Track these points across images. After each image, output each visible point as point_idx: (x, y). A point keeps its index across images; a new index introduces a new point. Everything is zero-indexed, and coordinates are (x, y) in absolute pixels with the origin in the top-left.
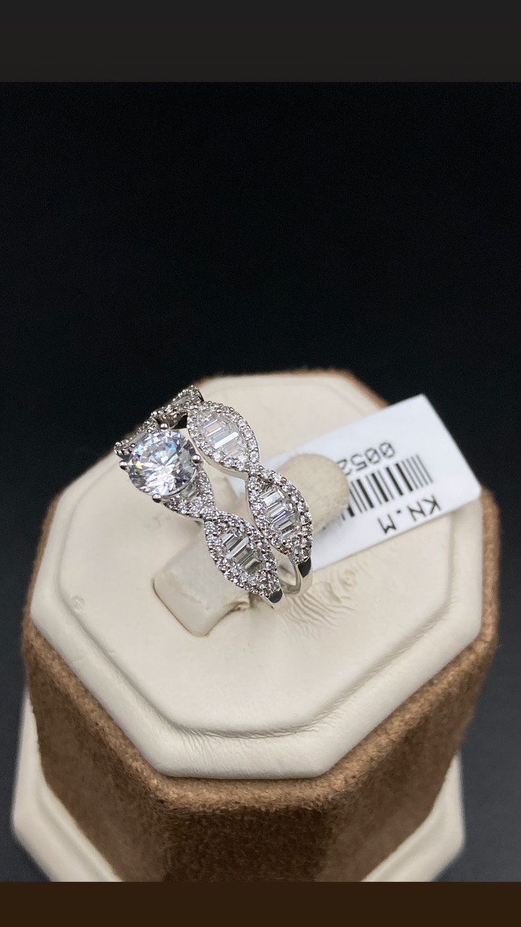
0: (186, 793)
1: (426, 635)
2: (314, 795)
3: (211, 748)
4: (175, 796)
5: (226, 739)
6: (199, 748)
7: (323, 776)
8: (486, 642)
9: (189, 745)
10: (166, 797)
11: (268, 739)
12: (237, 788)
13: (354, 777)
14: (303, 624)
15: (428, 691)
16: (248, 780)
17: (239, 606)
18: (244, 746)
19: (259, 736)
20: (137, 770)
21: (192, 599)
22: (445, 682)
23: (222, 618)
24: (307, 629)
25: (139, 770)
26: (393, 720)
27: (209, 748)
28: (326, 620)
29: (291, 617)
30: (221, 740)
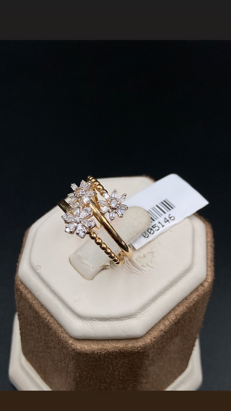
0: (84, 346)
1: (183, 278)
2: (138, 346)
3: (95, 326)
4: (79, 347)
5: (101, 322)
6: (90, 326)
7: (142, 337)
8: (208, 282)
9: (85, 325)
10: (76, 348)
11: (118, 321)
12: (105, 343)
13: (155, 338)
14: (132, 274)
15: (184, 302)
16: (110, 340)
17: (106, 267)
18: (108, 324)
19: (115, 320)
20: (63, 337)
21: (86, 264)
22: (192, 298)
23: (99, 272)
24: (134, 276)
25: (64, 337)
26: (171, 314)
27: (94, 326)
28: (142, 272)
29: (127, 271)
30: (99, 322)
